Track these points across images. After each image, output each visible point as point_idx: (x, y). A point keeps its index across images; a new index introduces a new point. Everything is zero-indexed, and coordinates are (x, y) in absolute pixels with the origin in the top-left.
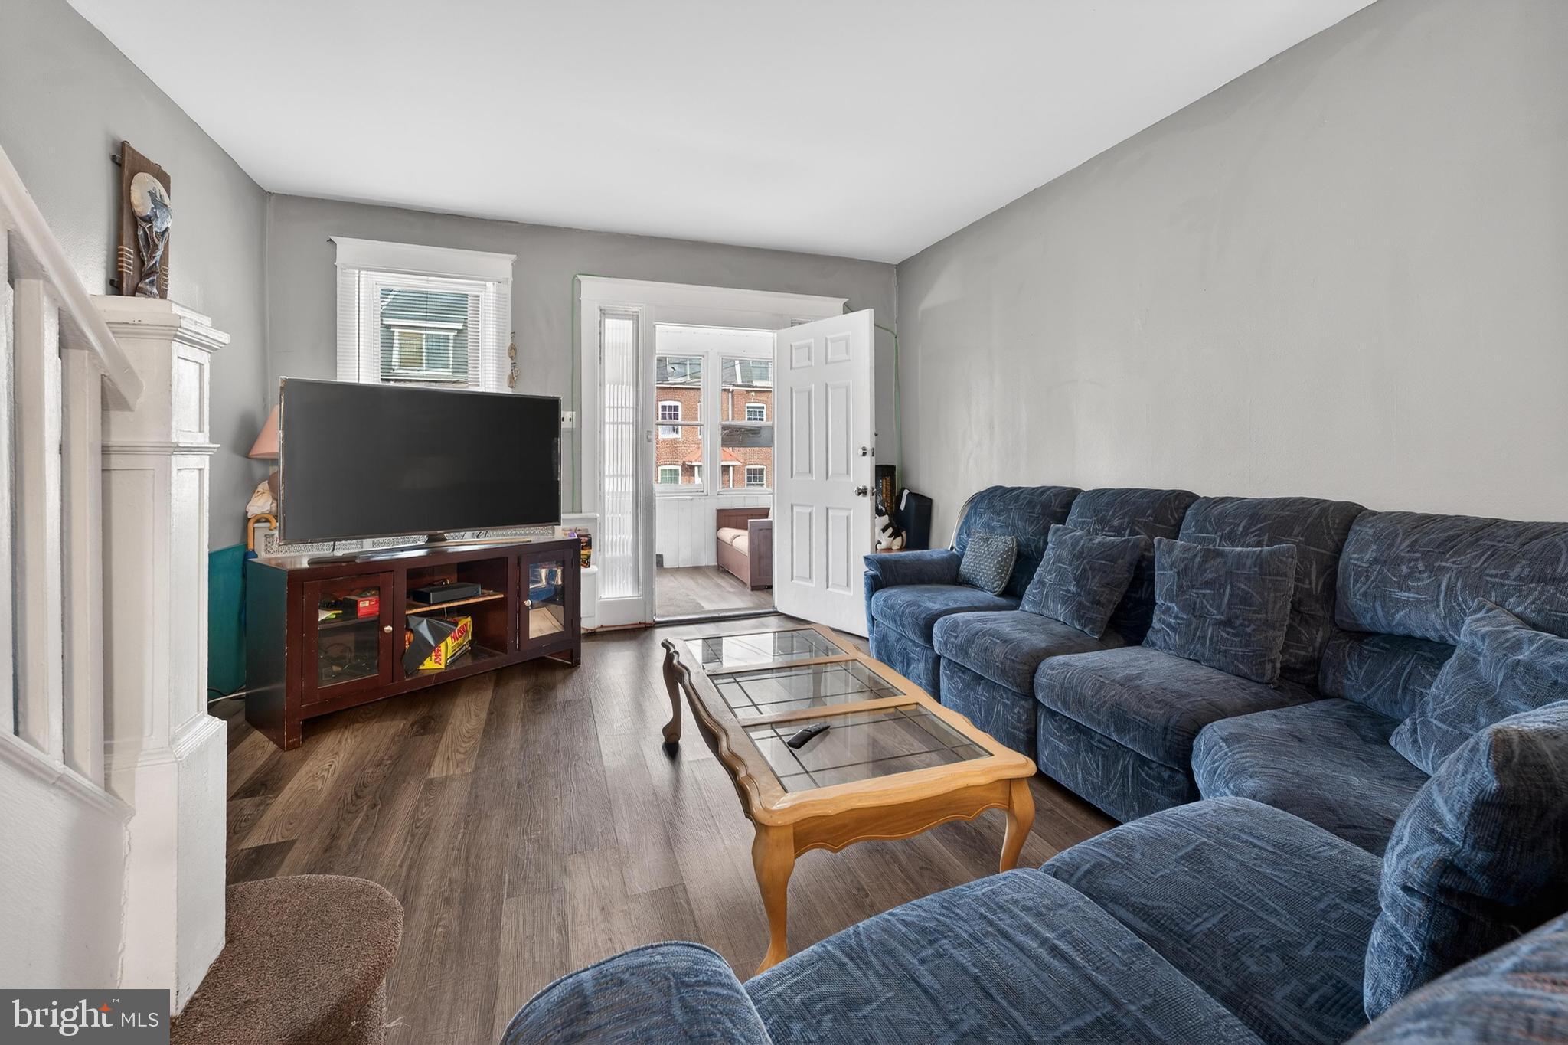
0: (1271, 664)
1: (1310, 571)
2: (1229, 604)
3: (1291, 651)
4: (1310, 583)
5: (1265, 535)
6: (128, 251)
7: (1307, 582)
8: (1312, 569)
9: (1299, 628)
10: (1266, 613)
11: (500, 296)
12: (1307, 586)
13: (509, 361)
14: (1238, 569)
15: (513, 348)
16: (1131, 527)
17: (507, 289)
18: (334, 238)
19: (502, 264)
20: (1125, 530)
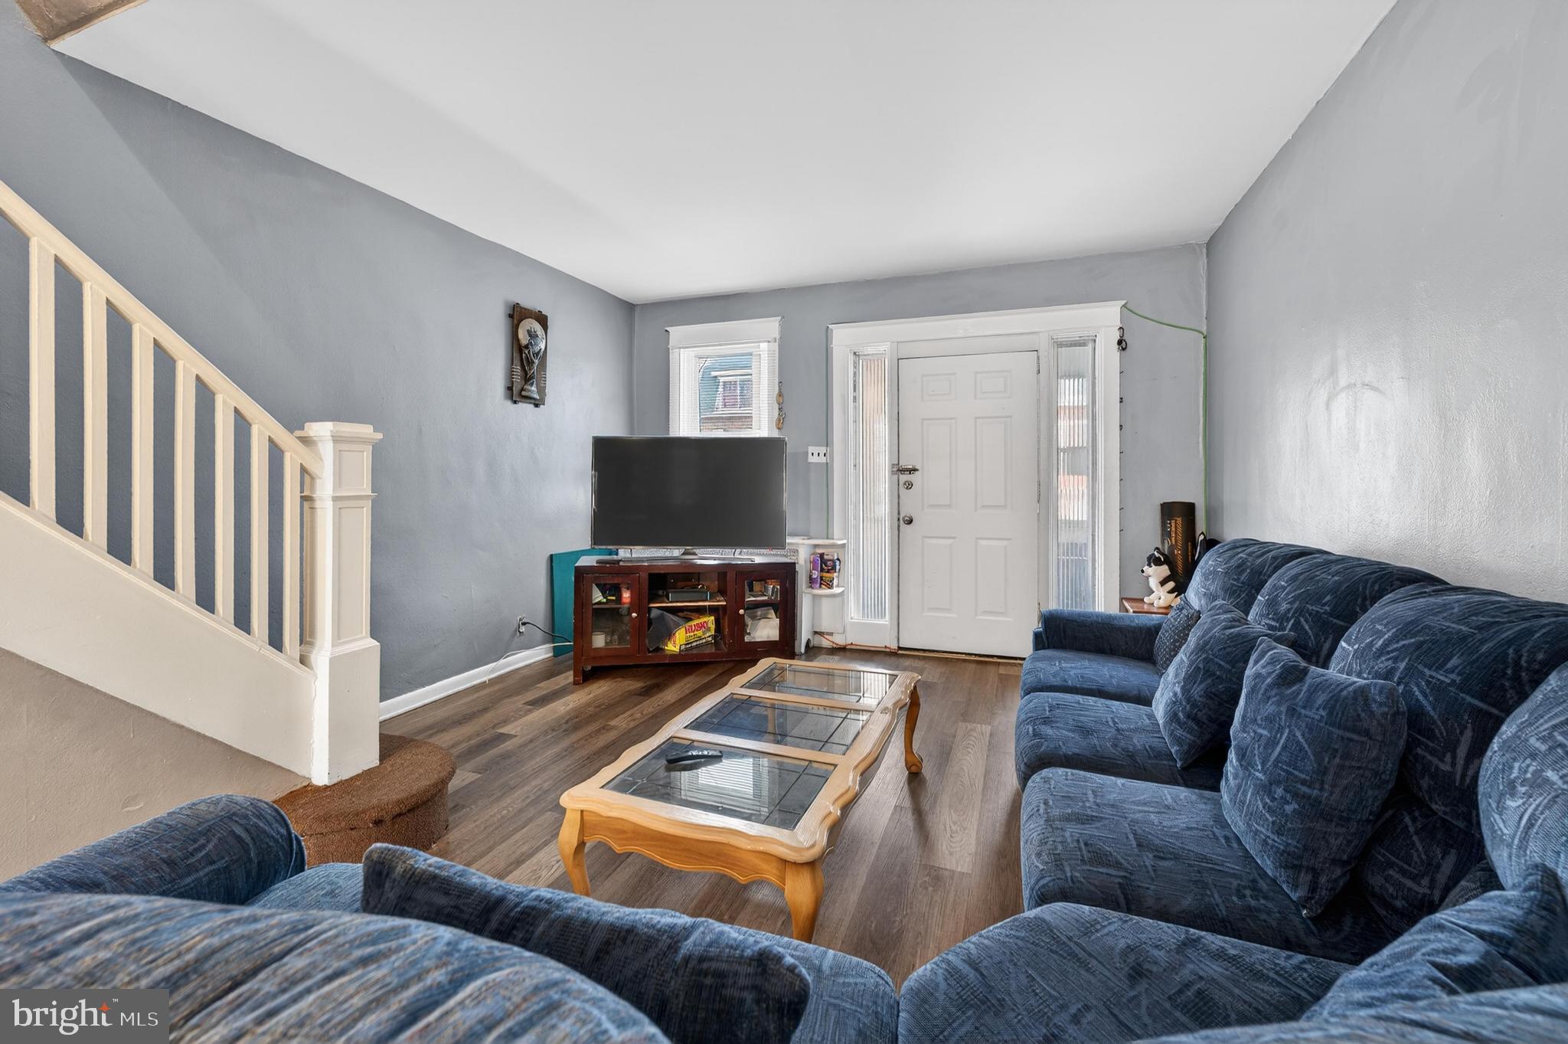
0: (1310, 877)
1: (1458, 741)
2: (1277, 761)
3: (1391, 872)
4: (1453, 764)
5: (1402, 661)
6: (518, 368)
7: (1448, 758)
8: (1463, 740)
9: (1415, 838)
10: (1322, 789)
11: (770, 353)
12: (1446, 767)
13: (777, 406)
14: (1304, 707)
15: (780, 394)
16: (1297, 618)
17: (775, 346)
18: (667, 329)
19: (771, 326)
20: (1288, 620)
